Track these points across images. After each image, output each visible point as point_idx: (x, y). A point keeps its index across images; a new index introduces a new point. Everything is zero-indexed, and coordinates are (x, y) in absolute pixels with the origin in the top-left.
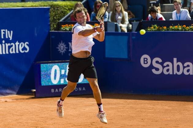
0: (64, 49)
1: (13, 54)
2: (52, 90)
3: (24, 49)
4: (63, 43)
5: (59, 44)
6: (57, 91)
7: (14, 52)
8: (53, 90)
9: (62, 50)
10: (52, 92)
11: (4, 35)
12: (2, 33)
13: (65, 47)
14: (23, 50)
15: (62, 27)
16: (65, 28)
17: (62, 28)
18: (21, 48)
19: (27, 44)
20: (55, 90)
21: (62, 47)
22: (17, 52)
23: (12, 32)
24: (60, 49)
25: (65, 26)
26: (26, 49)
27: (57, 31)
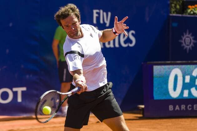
0: (190, 43)
1: (110, 48)
2: (170, 106)
3: (128, 41)
4: (189, 33)
5: (183, 35)
6: (178, 109)
7: (112, 46)
8: (171, 108)
9: (188, 45)
10: (170, 110)
11: (98, 18)
12: (95, 15)
13: (192, 40)
14: (125, 42)
15: (189, 8)
16: (193, 10)
17: (189, 11)
18: (122, 40)
19: (133, 34)
20: (174, 107)
21: (188, 40)
22: (117, 45)
23: (109, 14)
24: (185, 43)
25: (193, 7)
26: (131, 42)
27: (180, 15)
